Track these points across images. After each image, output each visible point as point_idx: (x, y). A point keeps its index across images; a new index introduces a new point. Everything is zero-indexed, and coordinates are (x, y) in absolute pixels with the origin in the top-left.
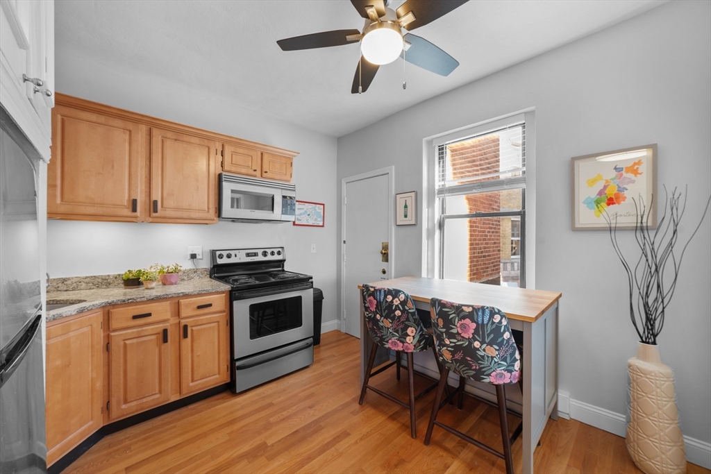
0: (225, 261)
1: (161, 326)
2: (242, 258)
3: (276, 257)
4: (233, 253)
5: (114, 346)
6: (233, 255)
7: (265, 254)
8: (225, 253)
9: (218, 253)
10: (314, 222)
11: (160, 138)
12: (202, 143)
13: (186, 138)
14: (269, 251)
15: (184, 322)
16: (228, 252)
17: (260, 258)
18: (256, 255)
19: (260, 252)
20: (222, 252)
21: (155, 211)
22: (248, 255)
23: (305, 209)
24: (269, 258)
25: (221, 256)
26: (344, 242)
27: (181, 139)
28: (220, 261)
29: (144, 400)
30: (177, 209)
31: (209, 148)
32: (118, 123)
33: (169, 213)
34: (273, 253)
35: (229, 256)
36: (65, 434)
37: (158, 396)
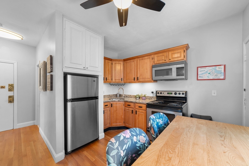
0: (159, 95)
1: (132, 109)
2: (166, 94)
3: (181, 95)
4: (162, 92)
5: (125, 111)
6: (163, 93)
7: (175, 94)
8: (160, 92)
9: (158, 92)
10: (214, 77)
11: (139, 61)
12: (148, 58)
13: (144, 58)
14: (178, 93)
15: (136, 110)
16: (161, 92)
17: (173, 95)
18: (172, 94)
19: (173, 93)
20: (159, 92)
21: (138, 80)
22: (168, 93)
23: (206, 70)
24: (178, 95)
25: (158, 93)
26: (245, 90)
27: (143, 59)
28: (158, 95)
29: (129, 125)
30: (143, 78)
31: (150, 58)
32: (132, 60)
33: (141, 80)
34: (179, 94)
35: (161, 93)
36: (116, 123)
37: (131, 126)
